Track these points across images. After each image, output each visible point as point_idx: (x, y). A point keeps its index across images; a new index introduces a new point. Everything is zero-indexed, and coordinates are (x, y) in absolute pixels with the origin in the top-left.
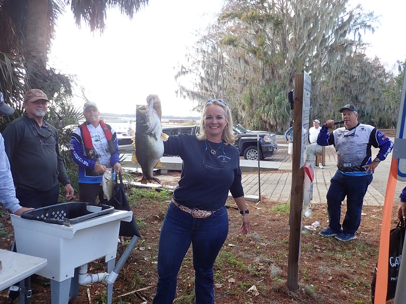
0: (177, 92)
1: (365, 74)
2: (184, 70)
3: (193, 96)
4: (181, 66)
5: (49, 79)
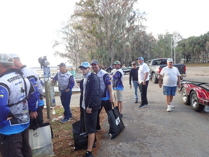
0: (54, 54)
1: (146, 40)
2: (57, 43)
3: (62, 56)
4: (55, 41)
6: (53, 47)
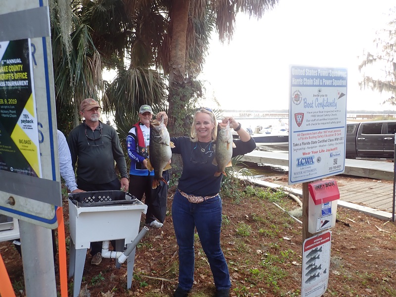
0: (360, 84)
2: (371, 58)
3: (380, 87)
4: (366, 54)
5: (183, 86)
6: (360, 67)
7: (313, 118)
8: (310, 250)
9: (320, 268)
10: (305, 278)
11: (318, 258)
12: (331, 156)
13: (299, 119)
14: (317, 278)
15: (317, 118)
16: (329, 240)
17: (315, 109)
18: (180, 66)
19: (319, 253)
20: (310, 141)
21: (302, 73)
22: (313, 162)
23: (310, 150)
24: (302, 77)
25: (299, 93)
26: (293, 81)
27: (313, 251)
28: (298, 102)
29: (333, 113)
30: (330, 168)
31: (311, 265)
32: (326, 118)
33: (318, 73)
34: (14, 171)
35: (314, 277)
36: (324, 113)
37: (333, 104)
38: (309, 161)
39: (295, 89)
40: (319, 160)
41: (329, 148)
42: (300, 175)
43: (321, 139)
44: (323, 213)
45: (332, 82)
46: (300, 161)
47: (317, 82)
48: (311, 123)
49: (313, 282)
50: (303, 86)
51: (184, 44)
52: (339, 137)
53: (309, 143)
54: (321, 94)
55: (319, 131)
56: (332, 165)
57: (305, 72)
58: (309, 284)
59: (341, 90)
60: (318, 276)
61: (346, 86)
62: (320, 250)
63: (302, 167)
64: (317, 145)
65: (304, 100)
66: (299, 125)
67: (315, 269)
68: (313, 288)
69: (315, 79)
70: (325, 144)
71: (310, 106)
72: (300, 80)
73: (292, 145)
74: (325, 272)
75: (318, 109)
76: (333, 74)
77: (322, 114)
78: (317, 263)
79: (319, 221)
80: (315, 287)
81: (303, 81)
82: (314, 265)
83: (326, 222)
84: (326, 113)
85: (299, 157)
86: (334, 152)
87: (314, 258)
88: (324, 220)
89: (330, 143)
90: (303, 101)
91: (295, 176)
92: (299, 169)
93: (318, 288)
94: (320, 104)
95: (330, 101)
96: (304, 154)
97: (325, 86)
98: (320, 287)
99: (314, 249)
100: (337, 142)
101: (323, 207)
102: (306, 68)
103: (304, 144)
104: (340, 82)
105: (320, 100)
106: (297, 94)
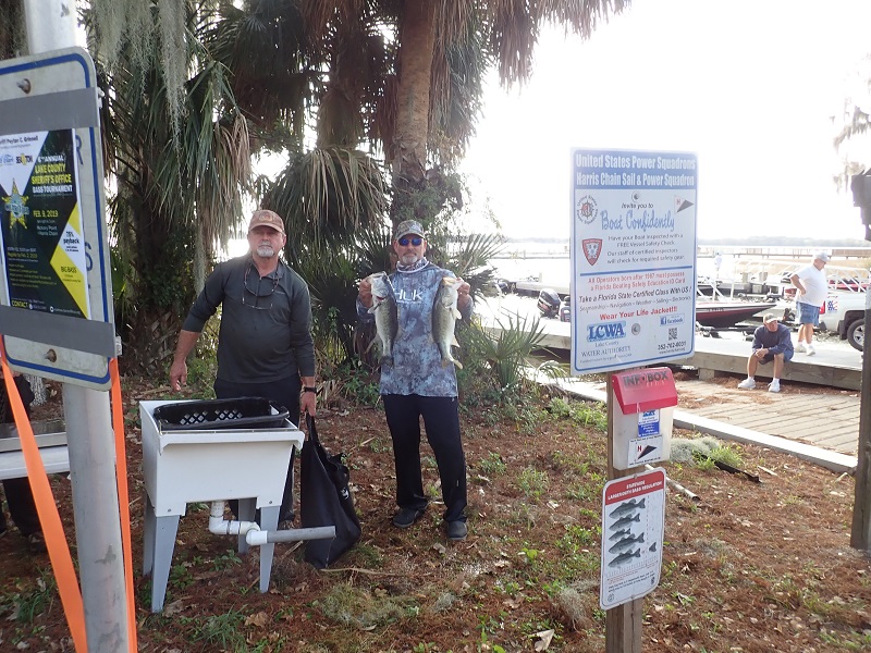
0: (836, 179)
2: (862, 121)
4: (852, 112)
5: (420, 186)
6: (838, 141)
7: (623, 249)
8: (620, 504)
9: (641, 539)
10: (608, 556)
11: (637, 519)
12: (662, 322)
13: (592, 250)
14: (634, 558)
15: (630, 249)
16: (661, 487)
17: (625, 232)
18: (416, 144)
19: (638, 510)
20: (616, 292)
21: (597, 162)
22: (622, 333)
23: (616, 311)
24: (598, 171)
25: (590, 201)
26: (579, 178)
27: (624, 505)
28: (590, 218)
29: (667, 240)
30: (662, 347)
31: (622, 533)
32: (650, 248)
33: (631, 162)
34: (54, 312)
35: (628, 556)
36: (646, 240)
37: (668, 222)
38: (614, 330)
39: (581, 193)
40: (635, 330)
41: (659, 306)
42: (595, 357)
43: (640, 290)
44: (642, 431)
45: (664, 180)
46: (594, 330)
47: (630, 180)
48: (617, 257)
49: (625, 566)
50: (600, 187)
51: (425, 98)
52: (680, 286)
53: (614, 297)
54: (639, 202)
55: (635, 274)
56: (666, 341)
57: (605, 162)
58: (616, 569)
59: (685, 195)
60: (637, 554)
61: (694, 187)
62: (641, 505)
63: (598, 343)
64: (632, 300)
65: (602, 214)
66: (592, 261)
67: (631, 540)
68: (626, 579)
69: (624, 174)
70: (648, 298)
71: (616, 225)
72: (594, 178)
73: (578, 299)
74: (653, 549)
75: (633, 232)
76: (665, 165)
77: (641, 241)
78: (635, 529)
79: (633, 447)
80: (631, 577)
81: (599, 179)
82: (628, 532)
83: (649, 449)
84: (650, 240)
85: (591, 323)
86: (669, 316)
87: (628, 520)
88: (644, 444)
89: (660, 297)
90: (599, 216)
91: (584, 358)
92: (593, 345)
93: (637, 580)
94: (639, 222)
95: (660, 215)
96: (603, 317)
97: (646, 187)
98: (643, 578)
99: (627, 501)
100: (675, 295)
101: (641, 418)
102: (605, 153)
103: (604, 298)
104: (681, 180)
105: (638, 214)
106: (588, 203)
